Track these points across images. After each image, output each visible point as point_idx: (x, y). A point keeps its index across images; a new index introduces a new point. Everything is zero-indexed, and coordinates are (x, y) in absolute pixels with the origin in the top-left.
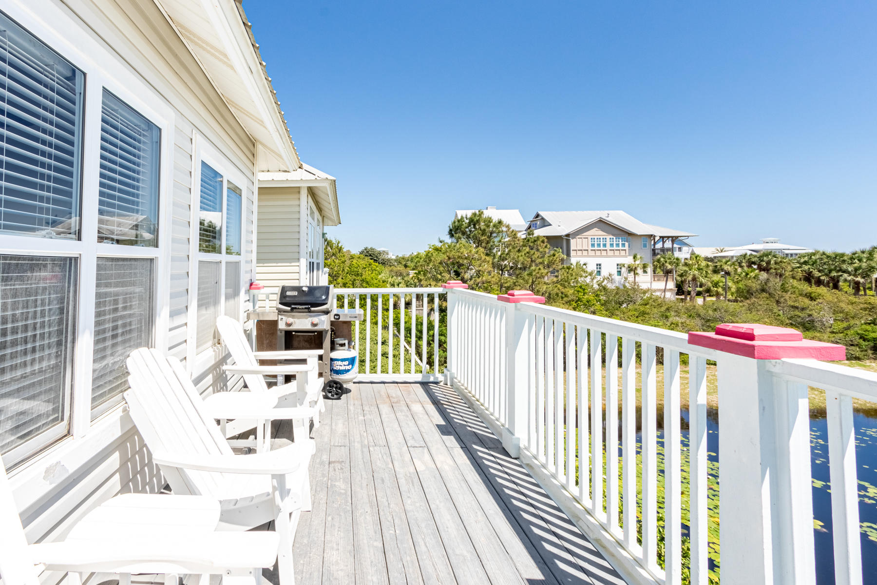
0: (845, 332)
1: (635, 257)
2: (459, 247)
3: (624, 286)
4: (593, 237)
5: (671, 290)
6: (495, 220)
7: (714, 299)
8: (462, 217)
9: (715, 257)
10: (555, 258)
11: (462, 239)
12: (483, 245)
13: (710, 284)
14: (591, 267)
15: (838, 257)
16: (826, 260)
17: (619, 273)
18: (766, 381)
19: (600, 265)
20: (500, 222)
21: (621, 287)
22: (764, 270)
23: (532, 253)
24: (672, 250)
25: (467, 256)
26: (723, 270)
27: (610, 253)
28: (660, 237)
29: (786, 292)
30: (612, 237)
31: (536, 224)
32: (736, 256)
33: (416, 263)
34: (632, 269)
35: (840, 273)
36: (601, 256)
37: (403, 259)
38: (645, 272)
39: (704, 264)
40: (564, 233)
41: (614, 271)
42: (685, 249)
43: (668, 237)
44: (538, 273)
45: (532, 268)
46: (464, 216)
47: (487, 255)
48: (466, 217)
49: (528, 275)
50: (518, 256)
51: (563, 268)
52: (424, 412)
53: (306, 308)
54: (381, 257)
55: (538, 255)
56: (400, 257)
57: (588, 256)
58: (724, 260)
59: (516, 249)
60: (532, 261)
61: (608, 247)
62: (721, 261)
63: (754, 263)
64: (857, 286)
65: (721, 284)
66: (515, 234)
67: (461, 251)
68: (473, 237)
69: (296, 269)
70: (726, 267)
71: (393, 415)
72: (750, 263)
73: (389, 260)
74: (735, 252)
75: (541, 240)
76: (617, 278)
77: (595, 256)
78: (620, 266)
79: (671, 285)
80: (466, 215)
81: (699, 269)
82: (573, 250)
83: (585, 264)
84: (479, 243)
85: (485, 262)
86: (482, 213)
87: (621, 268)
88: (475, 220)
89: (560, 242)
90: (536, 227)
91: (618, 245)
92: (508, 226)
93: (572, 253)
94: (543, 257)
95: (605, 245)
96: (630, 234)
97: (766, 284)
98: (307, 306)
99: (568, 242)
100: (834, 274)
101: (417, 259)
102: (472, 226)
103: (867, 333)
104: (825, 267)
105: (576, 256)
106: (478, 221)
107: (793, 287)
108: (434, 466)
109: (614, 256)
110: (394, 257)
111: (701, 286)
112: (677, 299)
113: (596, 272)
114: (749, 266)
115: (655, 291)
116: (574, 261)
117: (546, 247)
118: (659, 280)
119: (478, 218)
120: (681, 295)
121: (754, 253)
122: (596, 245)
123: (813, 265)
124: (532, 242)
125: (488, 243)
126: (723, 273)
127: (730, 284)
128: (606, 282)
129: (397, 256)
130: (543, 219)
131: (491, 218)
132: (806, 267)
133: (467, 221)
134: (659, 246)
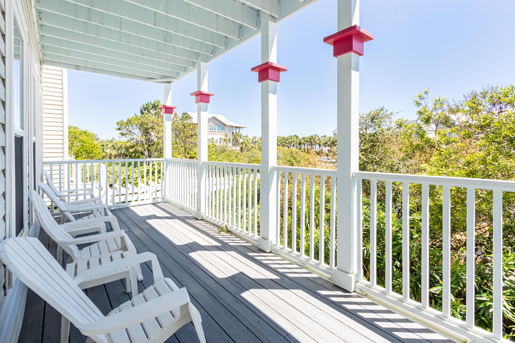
1: (226, 135)
3: (222, 148)
4: (210, 125)
5: (238, 150)
8: (148, 103)
17: (220, 142)
19: (213, 138)
27: (217, 133)
28: (235, 127)
30: (218, 125)
34: (225, 141)
36: (213, 134)
38: (230, 142)
41: (218, 141)
43: (238, 127)
61: (216, 130)
76: (219, 144)
77: (211, 134)
78: (221, 139)
79: (238, 148)
81: (247, 142)
86: (160, 102)
91: (220, 129)
95: (215, 129)
96: (225, 125)
109: (219, 134)
115: (233, 150)
118: (234, 146)
119: (157, 104)
122: (211, 129)
134: (235, 130)
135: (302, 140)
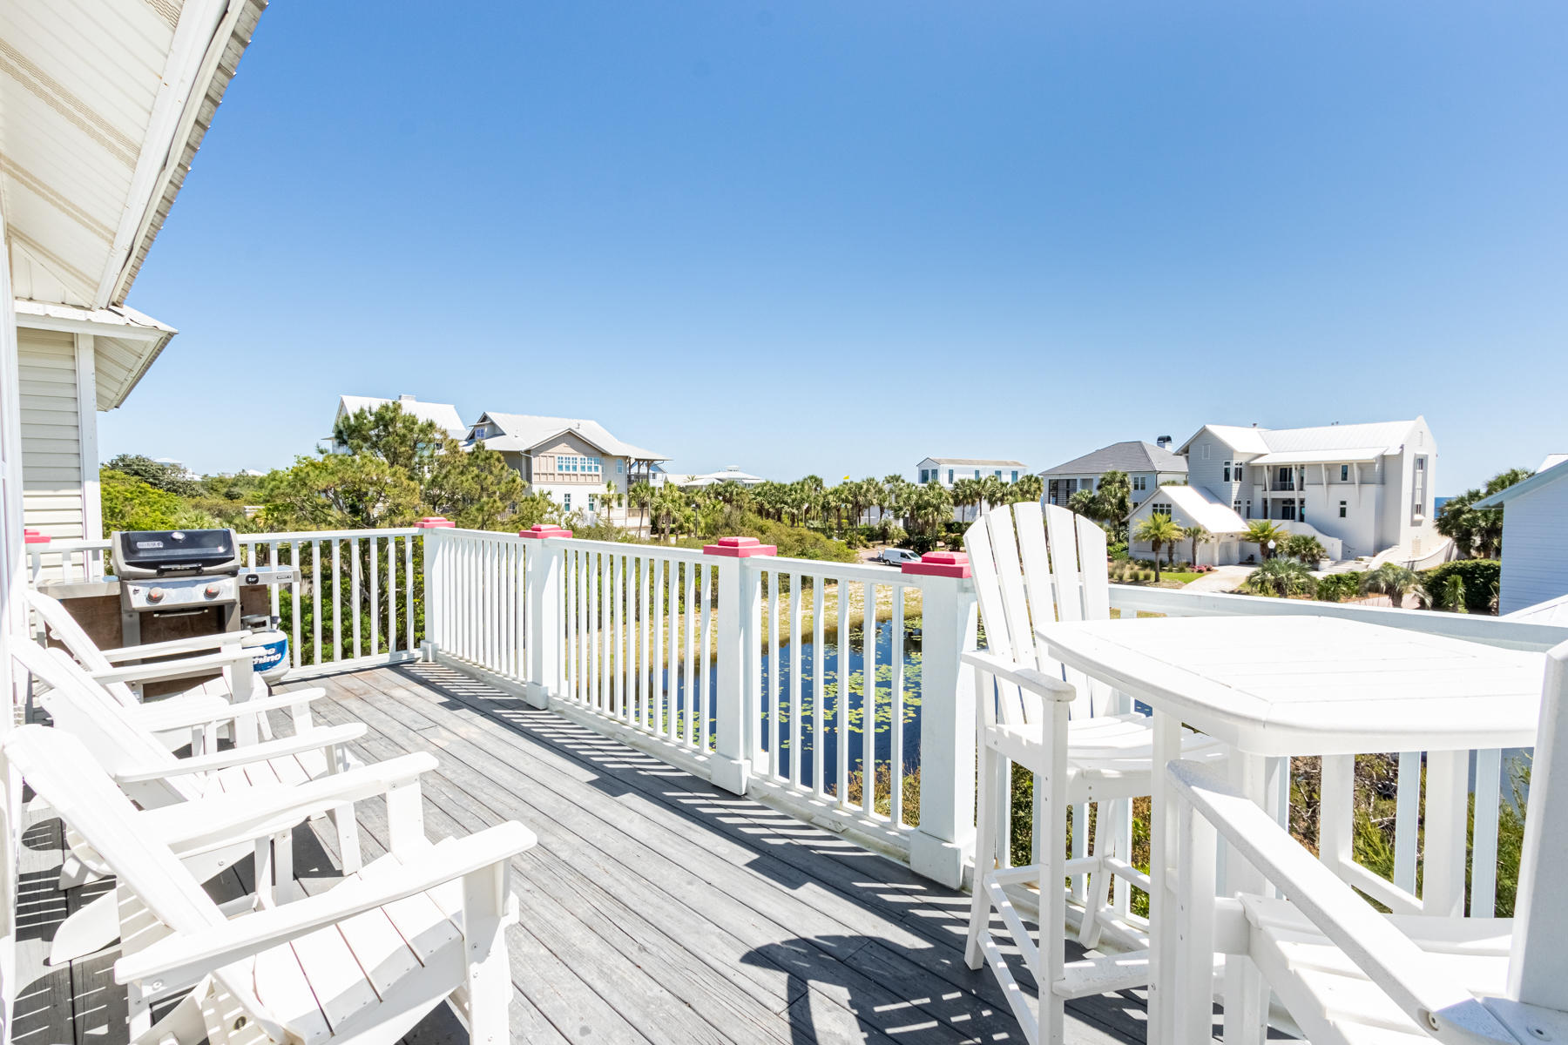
1: (609, 486)
2: (361, 464)
3: (597, 526)
4: (561, 456)
5: (646, 527)
6: (422, 420)
7: (685, 536)
8: (362, 410)
9: (687, 486)
10: (515, 485)
11: (364, 449)
12: (401, 460)
13: (682, 520)
14: (557, 498)
15: (780, 488)
16: (773, 491)
17: (592, 506)
18: (743, 569)
19: (569, 495)
20: (431, 425)
21: (593, 526)
22: (728, 502)
23: (483, 476)
24: (647, 476)
25: (375, 478)
26: (694, 502)
27: (582, 479)
28: (636, 460)
30: (583, 457)
31: (483, 431)
32: (705, 486)
33: (272, 490)
34: (606, 502)
35: (783, 505)
36: (570, 483)
37: (221, 481)
38: (620, 505)
39: (677, 494)
40: (523, 448)
41: (586, 505)
42: (659, 475)
43: (644, 460)
44: (492, 507)
45: (482, 500)
46: (367, 409)
47: (411, 478)
48: (370, 412)
49: (478, 510)
50: (462, 482)
51: (526, 500)
52: (413, 695)
53: (191, 569)
54: (170, 476)
55: (491, 480)
56: (213, 479)
57: (554, 483)
58: (695, 491)
59: (457, 470)
60: (482, 488)
61: (579, 471)
62: (692, 491)
63: (720, 494)
64: (793, 517)
65: (692, 519)
66: (455, 446)
67: (366, 470)
68: (384, 446)
69: (77, 503)
70: (698, 499)
71: (370, 708)
72: (718, 494)
73: (188, 484)
74: (704, 480)
75: (495, 457)
76: (588, 512)
77: (563, 483)
78: (592, 497)
79: (646, 522)
80: (370, 408)
81: (673, 501)
82: (535, 474)
83: (549, 493)
84: (394, 459)
85: (408, 491)
86: (400, 406)
87: (593, 500)
88: (387, 417)
89: (519, 460)
90: (482, 435)
91: (590, 468)
92: (444, 433)
93: (534, 478)
94: (499, 483)
95: (575, 468)
96: (604, 454)
97: (729, 516)
98: (195, 566)
99: (529, 461)
100: (779, 506)
101: (274, 483)
102: (381, 427)
104: (773, 498)
105: (540, 483)
106: (393, 420)
107: (750, 521)
108: (459, 739)
109: (586, 484)
110: (198, 478)
111: (674, 523)
112: (652, 538)
113: (563, 505)
114: (716, 498)
115: (630, 529)
116: (536, 489)
117: (502, 468)
118: (633, 515)
119: (392, 415)
120: (655, 534)
121: (720, 483)
122: (564, 467)
123: (764, 496)
124: (482, 460)
125: (410, 458)
126: (694, 505)
127: (700, 518)
128: (575, 519)
129: (206, 476)
130: (492, 423)
131: (414, 417)
132: (759, 499)
133: (372, 418)
134: (634, 470)
135: (831, 498)
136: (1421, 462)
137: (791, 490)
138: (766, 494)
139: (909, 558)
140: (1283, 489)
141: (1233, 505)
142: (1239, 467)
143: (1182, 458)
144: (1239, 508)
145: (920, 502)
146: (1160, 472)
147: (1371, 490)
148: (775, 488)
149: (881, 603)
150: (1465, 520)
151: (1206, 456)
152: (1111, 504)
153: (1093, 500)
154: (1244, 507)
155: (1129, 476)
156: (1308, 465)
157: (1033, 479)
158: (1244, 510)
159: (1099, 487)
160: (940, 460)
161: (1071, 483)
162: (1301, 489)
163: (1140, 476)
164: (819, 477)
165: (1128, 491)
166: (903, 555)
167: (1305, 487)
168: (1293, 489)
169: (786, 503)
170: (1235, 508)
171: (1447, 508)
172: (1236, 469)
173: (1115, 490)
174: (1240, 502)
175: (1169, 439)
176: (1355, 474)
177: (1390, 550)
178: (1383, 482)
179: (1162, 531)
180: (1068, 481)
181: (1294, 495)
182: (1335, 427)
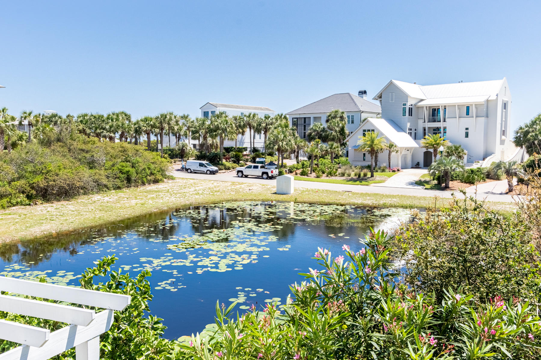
0: (112, 168)
15: (100, 117)
16: (93, 120)
29: (75, 140)
35: (102, 131)
65: (24, 138)
103: (123, 168)
104: (93, 125)
123: (86, 123)
136: (505, 106)
137: (108, 118)
138: (87, 122)
139: (206, 167)
140: (434, 121)
141: (408, 131)
142: (411, 107)
143: (378, 103)
144: (411, 133)
145: (212, 127)
146: (363, 112)
147: (482, 120)
148: (95, 117)
149: (193, 194)
150: (531, 136)
151: (392, 100)
152: (336, 131)
153: (324, 130)
154: (413, 132)
155: (345, 113)
156: (448, 106)
157: (283, 117)
158: (413, 134)
159: (327, 121)
160: (217, 104)
161: (307, 120)
162: (445, 121)
163: (350, 115)
164: (128, 113)
165: (345, 123)
166: (201, 165)
167: (447, 120)
168: (440, 121)
169: (104, 129)
170: (409, 133)
171: (520, 131)
172: (409, 108)
173: (338, 122)
174: (411, 130)
175: (365, 92)
176: (473, 111)
177: (491, 156)
178: (487, 117)
179: (375, 143)
180: (305, 118)
181: (441, 125)
182: (461, 84)
